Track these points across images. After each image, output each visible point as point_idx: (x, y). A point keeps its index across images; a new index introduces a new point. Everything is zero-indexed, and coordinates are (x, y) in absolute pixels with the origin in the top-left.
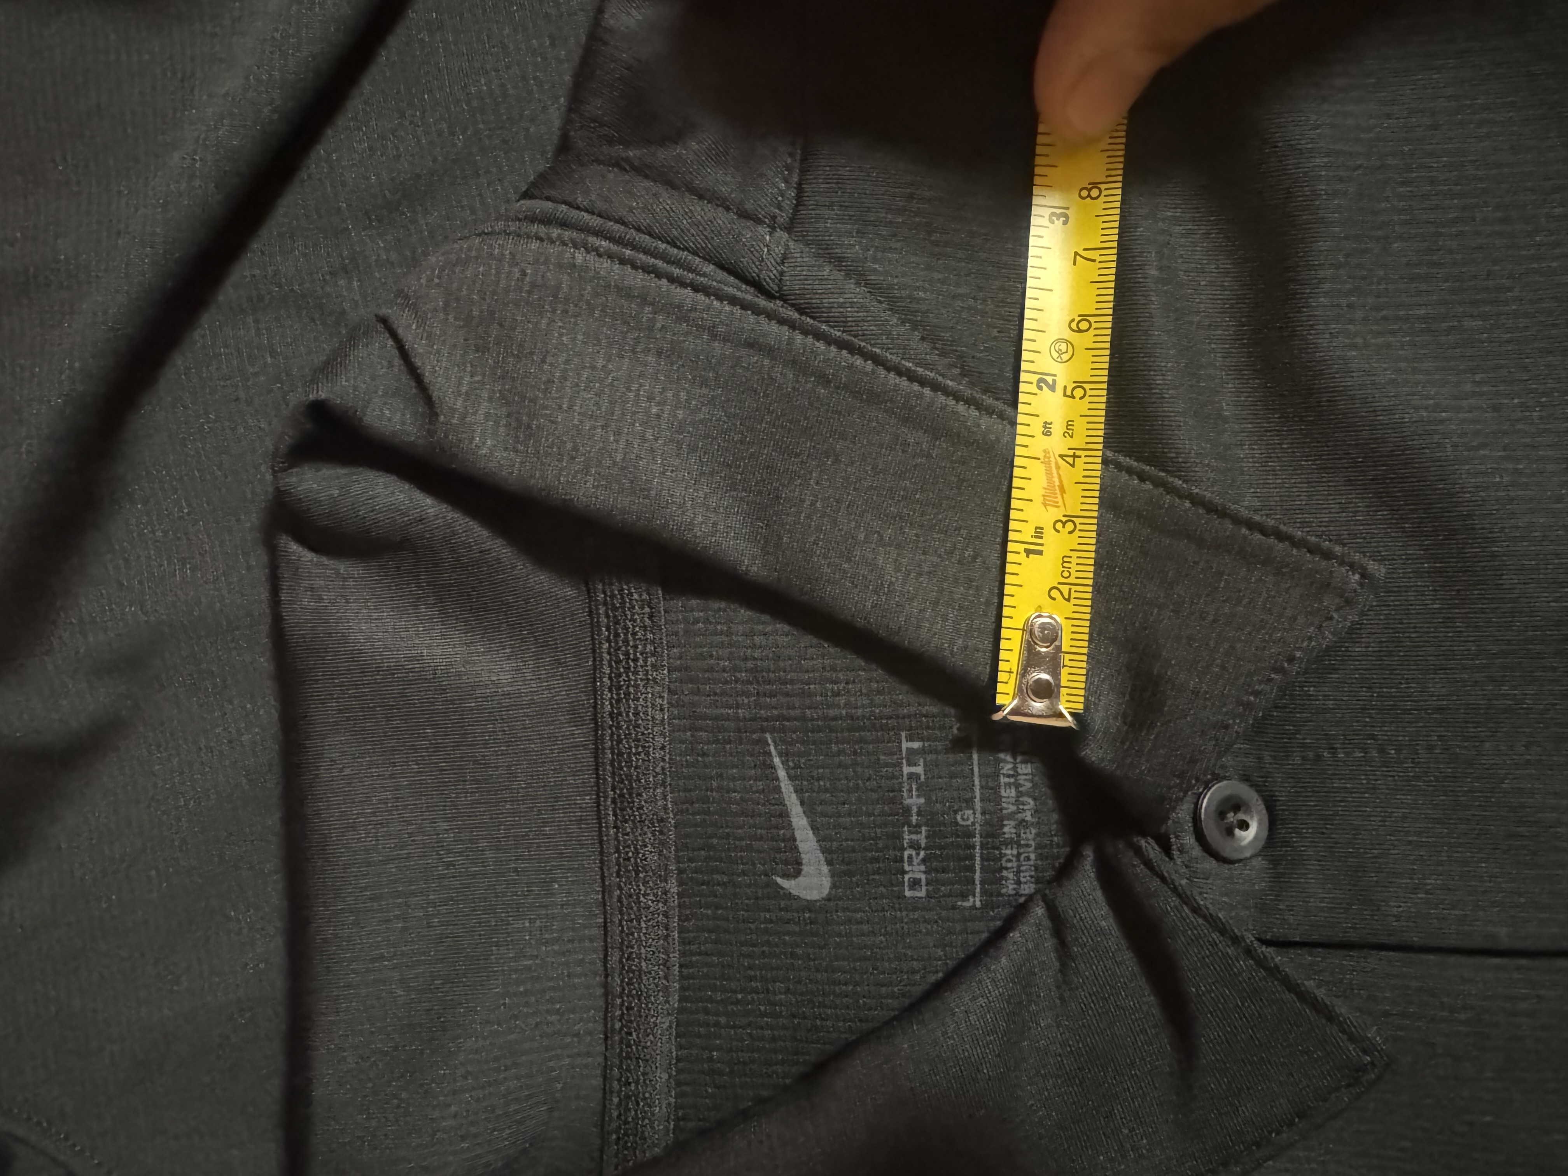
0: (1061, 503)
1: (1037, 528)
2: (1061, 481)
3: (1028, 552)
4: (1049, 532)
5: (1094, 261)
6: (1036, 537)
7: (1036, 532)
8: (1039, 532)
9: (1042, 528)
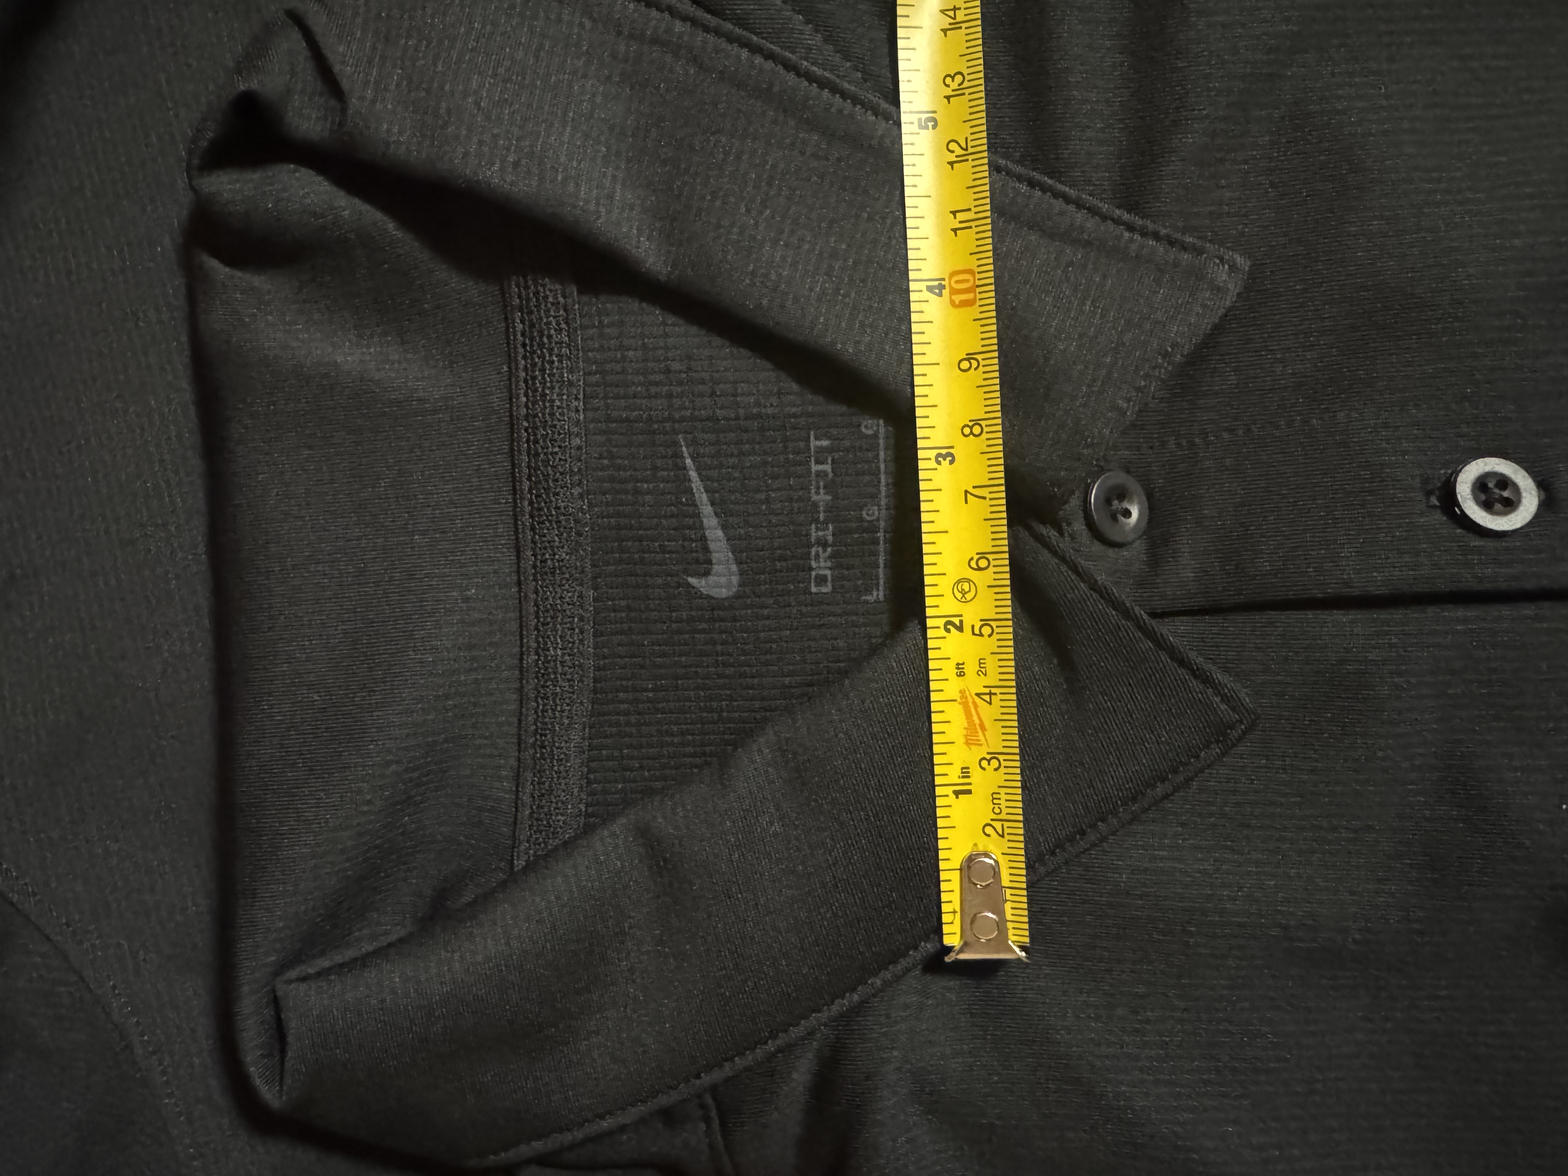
0: (983, 741)
1: (962, 768)
2: (980, 718)
3: (957, 793)
4: (975, 772)
5: (984, 498)
6: (963, 777)
7: (962, 773)
8: (965, 772)
9: (968, 768)
